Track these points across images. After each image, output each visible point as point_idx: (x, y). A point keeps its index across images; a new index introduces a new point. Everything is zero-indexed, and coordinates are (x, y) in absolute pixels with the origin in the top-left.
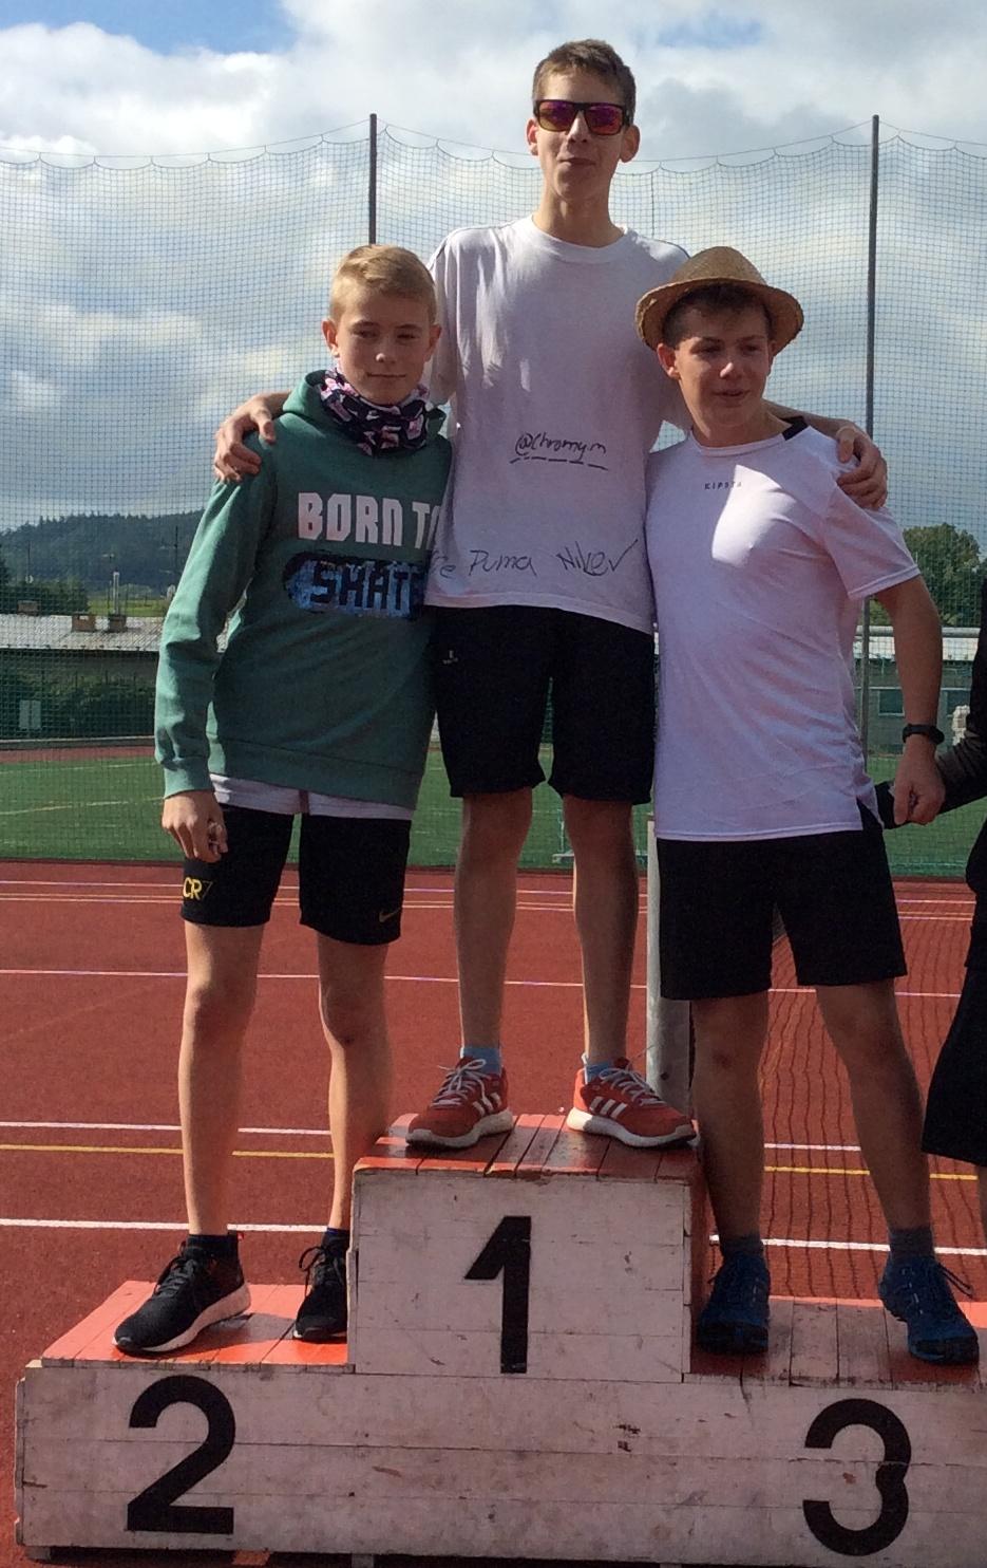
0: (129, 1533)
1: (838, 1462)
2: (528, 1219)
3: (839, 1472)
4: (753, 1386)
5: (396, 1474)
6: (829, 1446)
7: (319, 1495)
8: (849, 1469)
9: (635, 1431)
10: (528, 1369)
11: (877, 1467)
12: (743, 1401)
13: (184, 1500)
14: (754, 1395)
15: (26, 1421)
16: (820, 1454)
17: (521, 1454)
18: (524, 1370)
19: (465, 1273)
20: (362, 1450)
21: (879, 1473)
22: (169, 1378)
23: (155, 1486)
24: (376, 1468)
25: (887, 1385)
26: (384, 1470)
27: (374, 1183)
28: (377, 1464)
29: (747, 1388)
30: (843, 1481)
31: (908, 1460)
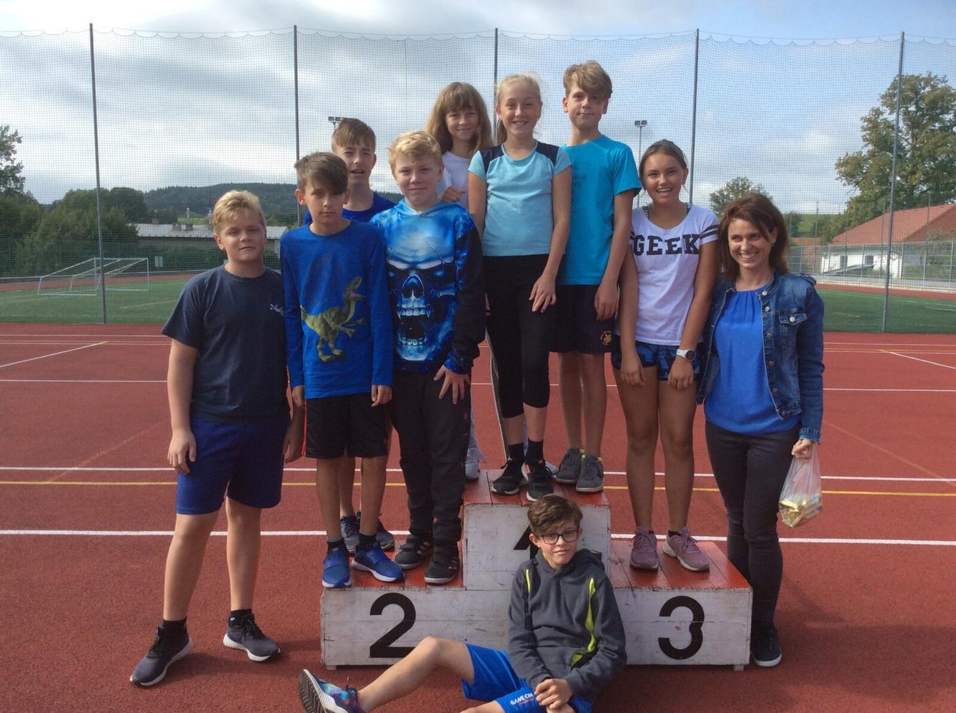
0: (371, 659)
1: (673, 622)
3: (674, 626)
4: (637, 591)
5: (485, 631)
8: (678, 625)
11: (690, 624)
12: (633, 598)
13: (394, 645)
14: (638, 595)
15: (326, 615)
16: (666, 619)
19: (513, 548)
21: (690, 626)
22: (386, 595)
23: (381, 639)
24: (477, 629)
25: (695, 590)
26: (480, 630)
27: (473, 511)
28: (477, 627)
29: (635, 593)
30: (676, 629)
31: (703, 620)
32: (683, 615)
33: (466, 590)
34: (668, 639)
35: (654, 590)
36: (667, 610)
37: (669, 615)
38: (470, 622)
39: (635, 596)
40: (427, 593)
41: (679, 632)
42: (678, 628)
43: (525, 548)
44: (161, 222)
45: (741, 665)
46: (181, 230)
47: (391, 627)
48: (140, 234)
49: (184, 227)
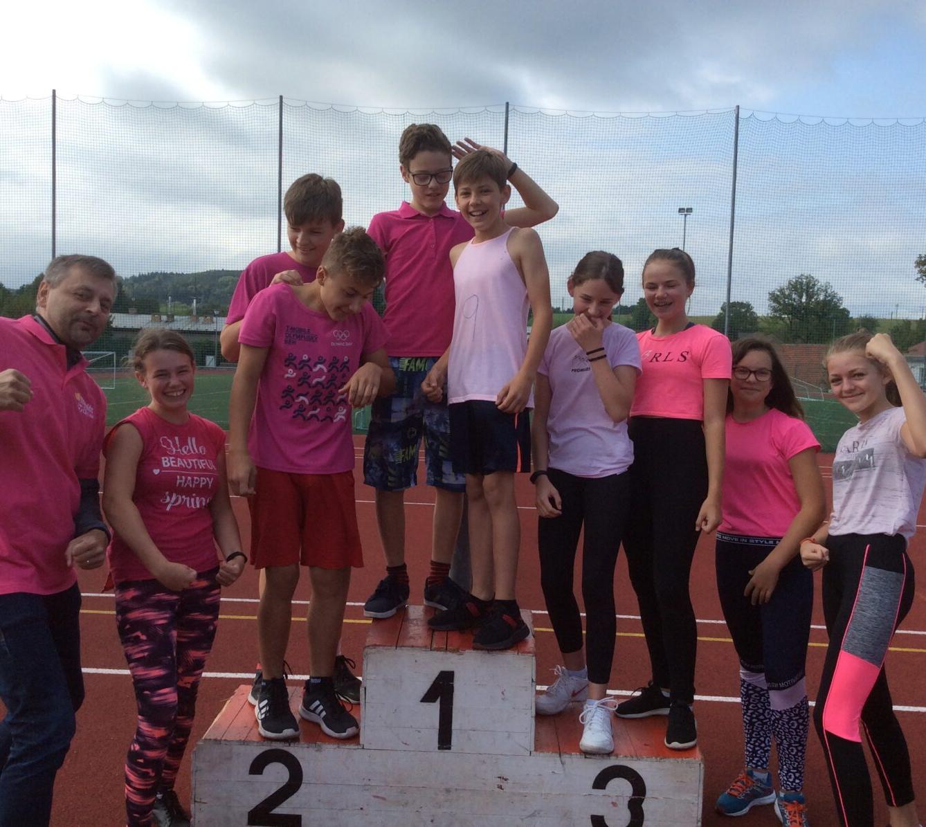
0: (249, 826)
1: (609, 796)
2: (452, 673)
3: (609, 801)
4: (566, 758)
5: (384, 799)
7: (345, 810)
8: (614, 800)
9: (506, 780)
10: (452, 748)
11: (628, 799)
12: (561, 765)
13: (277, 811)
14: (567, 763)
15: (197, 771)
16: (600, 792)
17: (448, 791)
18: (450, 748)
19: (420, 699)
21: (630, 803)
22: (269, 750)
23: (261, 803)
24: (375, 797)
25: (635, 758)
26: (378, 797)
27: (374, 653)
28: (375, 794)
29: (563, 759)
30: (611, 805)
31: (644, 796)
32: (621, 788)
33: (363, 748)
34: (602, 818)
35: (586, 757)
36: (601, 782)
37: (604, 788)
38: (366, 787)
39: (563, 763)
40: (317, 751)
41: (615, 808)
42: (614, 804)
43: (434, 701)
44: (139, 312)
46: (161, 321)
47: (274, 789)
48: (114, 325)
49: (164, 318)
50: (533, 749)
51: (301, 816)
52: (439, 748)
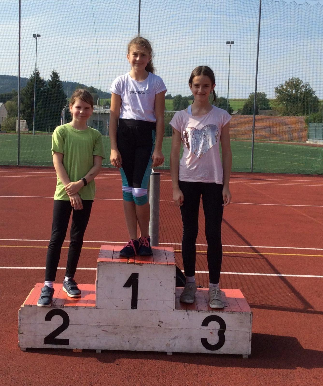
0: (45, 345)
1: (209, 329)
2: (138, 274)
3: (209, 331)
4: (189, 312)
5: (107, 331)
6: (207, 326)
7: (89, 336)
8: (211, 331)
9: (162, 322)
10: (138, 308)
12: (187, 316)
13: (57, 337)
14: (190, 314)
15: (21, 319)
16: (205, 328)
17: (136, 327)
18: (136, 308)
19: (123, 286)
20: (99, 326)
21: (218, 332)
22: (54, 310)
23: (50, 334)
25: (221, 312)
26: (104, 330)
27: (101, 265)
31: (225, 329)
32: (214, 325)
33: (97, 308)
34: (206, 339)
35: (198, 312)
36: (205, 323)
39: (188, 314)
40: (76, 310)
41: (212, 335)
43: (129, 287)
45: (247, 355)
47: (56, 328)
50: (174, 308)
51: (68, 340)
52: (132, 308)
